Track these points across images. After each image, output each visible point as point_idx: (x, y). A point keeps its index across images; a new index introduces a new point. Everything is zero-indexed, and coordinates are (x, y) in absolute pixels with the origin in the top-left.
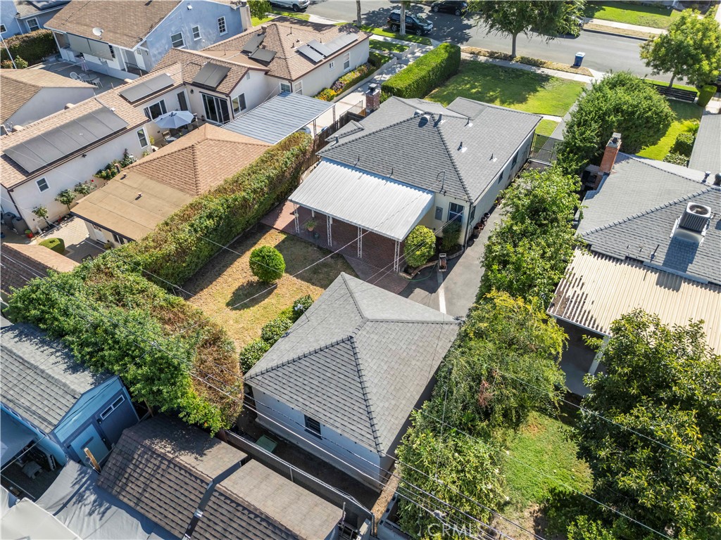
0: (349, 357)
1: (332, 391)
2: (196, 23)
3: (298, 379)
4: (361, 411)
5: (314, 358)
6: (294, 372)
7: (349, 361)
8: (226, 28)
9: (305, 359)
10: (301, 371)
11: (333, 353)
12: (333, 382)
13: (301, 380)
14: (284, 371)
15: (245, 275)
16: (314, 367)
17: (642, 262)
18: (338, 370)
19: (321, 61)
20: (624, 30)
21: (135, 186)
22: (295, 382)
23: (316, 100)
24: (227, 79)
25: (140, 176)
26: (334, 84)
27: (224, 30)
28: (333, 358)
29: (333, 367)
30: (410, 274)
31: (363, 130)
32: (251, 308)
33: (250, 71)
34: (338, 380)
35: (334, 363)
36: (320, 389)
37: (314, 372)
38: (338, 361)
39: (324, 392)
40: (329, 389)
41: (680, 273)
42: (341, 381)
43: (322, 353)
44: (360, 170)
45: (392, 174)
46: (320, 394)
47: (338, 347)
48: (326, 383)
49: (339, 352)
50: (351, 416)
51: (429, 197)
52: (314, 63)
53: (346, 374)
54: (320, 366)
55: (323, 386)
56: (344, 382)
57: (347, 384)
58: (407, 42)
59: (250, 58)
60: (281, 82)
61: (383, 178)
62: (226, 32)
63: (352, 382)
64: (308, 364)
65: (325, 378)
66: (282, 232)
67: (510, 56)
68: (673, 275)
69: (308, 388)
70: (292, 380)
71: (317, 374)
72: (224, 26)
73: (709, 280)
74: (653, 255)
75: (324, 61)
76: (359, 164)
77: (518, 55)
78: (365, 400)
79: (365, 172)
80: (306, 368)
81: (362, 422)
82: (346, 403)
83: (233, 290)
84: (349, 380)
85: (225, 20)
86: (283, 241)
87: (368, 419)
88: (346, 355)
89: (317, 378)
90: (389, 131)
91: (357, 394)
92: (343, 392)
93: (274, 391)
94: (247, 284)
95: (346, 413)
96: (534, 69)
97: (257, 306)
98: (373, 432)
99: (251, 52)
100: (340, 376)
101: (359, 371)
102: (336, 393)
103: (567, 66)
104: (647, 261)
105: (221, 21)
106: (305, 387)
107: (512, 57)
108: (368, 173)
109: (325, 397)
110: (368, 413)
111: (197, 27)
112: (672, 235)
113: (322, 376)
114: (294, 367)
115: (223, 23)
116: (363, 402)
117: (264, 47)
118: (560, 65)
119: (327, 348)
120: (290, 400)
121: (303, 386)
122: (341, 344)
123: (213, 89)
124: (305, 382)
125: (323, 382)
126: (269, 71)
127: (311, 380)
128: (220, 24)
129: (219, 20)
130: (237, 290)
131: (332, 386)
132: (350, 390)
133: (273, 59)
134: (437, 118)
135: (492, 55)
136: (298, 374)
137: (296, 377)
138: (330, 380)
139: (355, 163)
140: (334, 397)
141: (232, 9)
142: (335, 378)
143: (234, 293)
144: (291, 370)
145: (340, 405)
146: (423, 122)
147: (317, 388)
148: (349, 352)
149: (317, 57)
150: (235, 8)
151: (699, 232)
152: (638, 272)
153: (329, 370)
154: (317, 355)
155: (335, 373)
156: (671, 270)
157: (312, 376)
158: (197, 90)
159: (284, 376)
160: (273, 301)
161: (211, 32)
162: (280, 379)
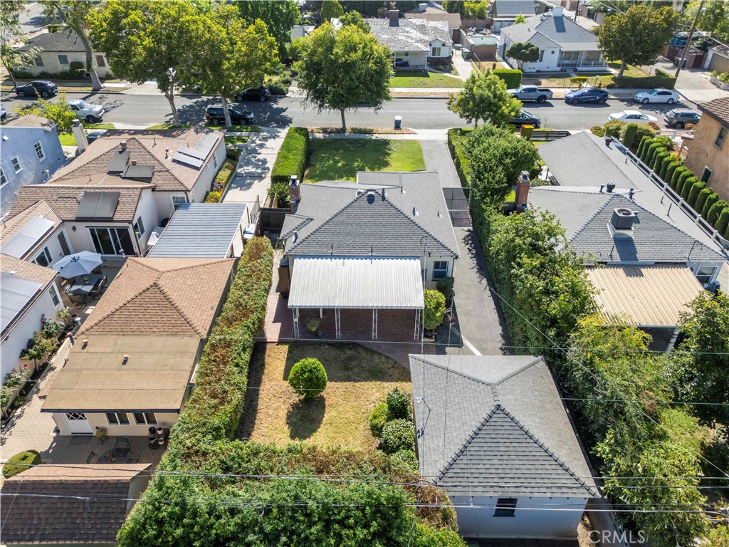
0: (509, 424)
1: (516, 462)
2: (14, 154)
3: (478, 466)
4: (554, 467)
5: (479, 440)
6: (469, 462)
7: (512, 428)
8: (43, 153)
9: (471, 445)
10: (475, 457)
11: (493, 428)
12: (511, 453)
13: (481, 466)
14: (460, 466)
15: (282, 400)
16: (485, 449)
17: (606, 263)
18: (508, 441)
19: (202, 166)
20: (408, 93)
21: (108, 350)
22: (477, 471)
23: (206, 204)
24: (121, 204)
25: (107, 337)
26: (212, 185)
27: (42, 156)
28: (496, 432)
29: (502, 440)
30: (431, 337)
31: (312, 220)
32: (318, 430)
33: (144, 191)
34: (514, 449)
35: (501, 436)
36: (504, 467)
37: (488, 453)
38: (502, 432)
39: (510, 467)
40: (513, 462)
41: (635, 263)
42: (517, 449)
43: (482, 432)
44: (340, 257)
45: (372, 251)
46: (508, 471)
47: (493, 419)
48: (505, 458)
49: (497, 424)
50: (549, 476)
51: (418, 262)
52: (197, 169)
53: (518, 441)
54: (489, 445)
55: (505, 462)
56: (520, 449)
57: (525, 449)
58: (239, 133)
59: (124, 178)
60: (172, 195)
61: (366, 258)
62: (44, 157)
63: (528, 445)
64: (477, 449)
65: (502, 453)
66: (280, 343)
67: (341, 129)
68: (630, 265)
69: (494, 471)
70: (473, 471)
71: (492, 453)
72: (41, 152)
73: (655, 261)
74: (611, 255)
75: (204, 165)
76: (334, 251)
77: (348, 127)
78: (551, 456)
79: (344, 257)
80: (479, 453)
81: (561, 476)
82: (537, 467)
83: (284, 420)
84: (524, 445)
85: (41, 145)
86: (290, 352)
87: (565, 472)
88: (505, 424)
89: (494, 457)
90: (344, 214)
91: (539, 454)
92: (526, 458)
93: (464, 489)
94: (293, 408)
95: (544, 476)
96: (368, 136)
97: (322, 425)
98: (577, 480)
99: (122, 172)
100: (514, 445)
101: (526, 433)
102: (521, 462)
103: (392, 128)
104: (609, 261)
105: (38, 147)
106: (491, 471)
107: (343, 130)
108: (349, 258)
109: (514, 471)
110: (561, 466)
111: (16, 159)
112: (612, 237)
113: (497, 453)
114: (465, 457)
115: (40, 148)
116: (549, 458)
117: (134, 164)
118: (385, 130)
119: (484, 426)
120: (484, 490)
121: (488, 471)
122: (494, 416)
123: (110, 220)
124: (487, 466)
125: (502, 458)
126: (156, 186)
127: (491, 462)
128: (37, 150)
129: (36, 146)
130: (288, 419)
131: (513, 458)
132: (530, 454)
133: (153, 174)
134: (380, 192)
135: (325, 131)
136: (474, 462)
137: (474, 466)
138: (508, 453)
139: (330, 252)
140: (522, 467)
141: (45, 131)
142: (511, 449)
143: (287, 423)
144: (465, 462)
145: (533, 471)
146: (371, 199)
147: (501, 467)
148: (505, 420)
149: (198, 163)
150: (50, 130)
151: (630, 229)
152: (609, 271)
153: (500, 445)
154: (479, 436)
155: (508, 445)
156: (627, 263)
157: (488, 458)
158: (78, 225)
159: (463, 471)
160: (333, 413)
161: (30, 161)
162: (461, 475)
